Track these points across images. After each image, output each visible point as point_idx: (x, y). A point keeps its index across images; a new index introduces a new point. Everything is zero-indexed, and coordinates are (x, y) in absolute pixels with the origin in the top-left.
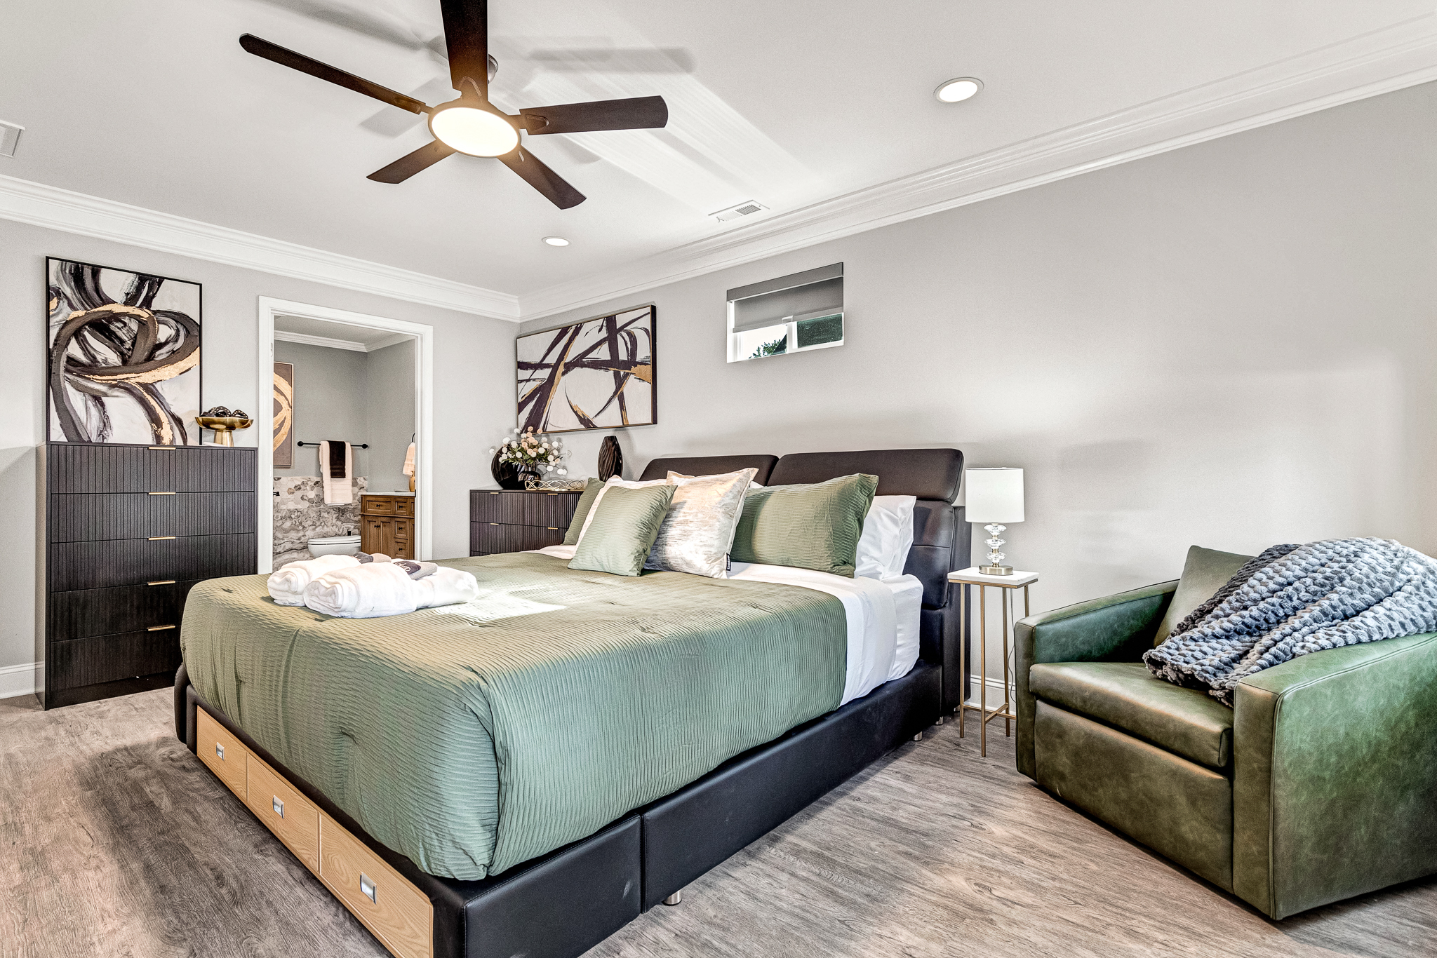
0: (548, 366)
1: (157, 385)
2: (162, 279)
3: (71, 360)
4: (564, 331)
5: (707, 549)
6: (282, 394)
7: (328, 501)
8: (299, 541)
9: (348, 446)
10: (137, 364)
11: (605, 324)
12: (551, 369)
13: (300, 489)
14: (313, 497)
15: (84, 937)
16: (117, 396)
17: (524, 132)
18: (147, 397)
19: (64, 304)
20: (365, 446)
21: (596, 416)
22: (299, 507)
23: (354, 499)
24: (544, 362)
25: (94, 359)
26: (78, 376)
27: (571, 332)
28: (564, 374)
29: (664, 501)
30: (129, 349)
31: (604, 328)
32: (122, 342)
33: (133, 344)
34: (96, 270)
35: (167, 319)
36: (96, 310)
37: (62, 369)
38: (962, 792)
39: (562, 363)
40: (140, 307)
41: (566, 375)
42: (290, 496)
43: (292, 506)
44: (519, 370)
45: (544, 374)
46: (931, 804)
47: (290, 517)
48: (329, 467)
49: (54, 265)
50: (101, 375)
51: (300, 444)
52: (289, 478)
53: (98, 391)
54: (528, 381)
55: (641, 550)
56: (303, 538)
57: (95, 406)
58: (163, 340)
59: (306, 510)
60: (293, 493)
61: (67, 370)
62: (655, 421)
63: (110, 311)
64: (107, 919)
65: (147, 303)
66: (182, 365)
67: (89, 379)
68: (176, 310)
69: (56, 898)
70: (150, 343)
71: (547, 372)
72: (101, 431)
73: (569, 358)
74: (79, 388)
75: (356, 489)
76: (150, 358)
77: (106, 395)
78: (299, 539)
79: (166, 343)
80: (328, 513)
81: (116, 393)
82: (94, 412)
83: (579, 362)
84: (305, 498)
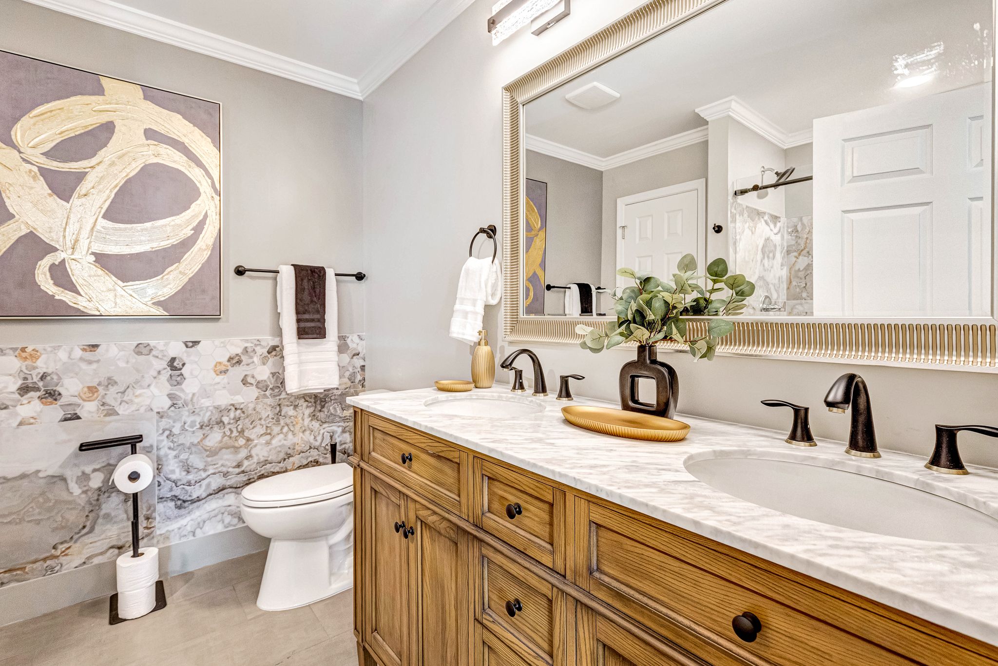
6: (199, 164)
7: (293, 386)
8: (237, 470)
9: (331, 281)
13: (239, 362)
14: (264, 378)
20: (360, 277)
22: (238, 399)
23: (341, 376)
42: (219, 379)
43: (223, 399)
47: (220, 423)
48: (293, 317)
51: (240, 272)
52: (217, 342)
56: (246, 463)
59: (251, 406)
60: (226, 372)
75: (346, 358)
78: (238, 466)
80: (296, 407)
84: (250, 380)
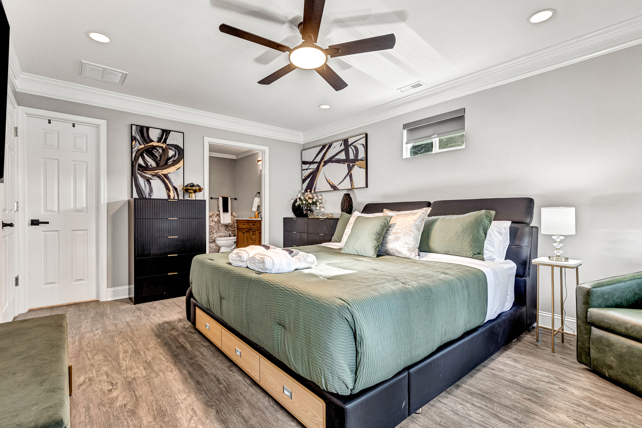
0: (316, 163)
1: (169, 175)
2: (170, 131)
3: (140, 166)
4: (324, 147)
5: (407, 246)
7: (222, 222)
8: (211, 239)
9: (229, 199)
10: (162, 166)
11: (343, 143)
12: (317, 164)
13: (211, 217)
14: (216, 220)
15: (175, 400)
16: (155, 180)
17: (329, 56)
18: (165, 179)
19: (137, 143)
20: (235, 199)
21: (338, 184)
22: (211, 224)
23: (232, 221)
24: (314, 161)
25: (147, 164)
26: (142, 171)
27: (327, 147)
28: (323, 166)
29: (386, 223)
30: (159, 160)
31: (343, 145)
32: (157, 157)
33: (160, 158)
34: (148, 128)
35: (172, 147)
36: (148, 145)
37: (137, 169)
38: (548, 370)
39: (323, 161)
40: (163, 143)
41: (325, 167)
44: (303, 165)
45: (314, 166)
46: (533, 375)
48: (222, 208)
49: (134, 127)
50: (150, 171)
51: (211, 198)
53: (148, 177)
54: (307, 169)
55: (377, 246)
56: (212, 238)
57: (148, 183)
58: (170, 156)
59: (213, 226)
61: (138, 170)
62: (367, 186)
63: (152, 145)
64: (181, 394)
65: (165, 142)
66: (177, 166)
67: (146, 173)
68: (175, 143)
69: (160, 382)
70: (166, 158)
71: (316, 165)
72: (150, 194)
73: (326, 159)
74: (143, 177)
75: (232, 217)
76: (166, 163)
77: (151, 179)
78: (211, 238)
79: (172, 157)
80: (222, 227)
81: (155, 178)
82: (147, 186)
83: (330, 160)
84: (213, 221)
